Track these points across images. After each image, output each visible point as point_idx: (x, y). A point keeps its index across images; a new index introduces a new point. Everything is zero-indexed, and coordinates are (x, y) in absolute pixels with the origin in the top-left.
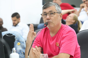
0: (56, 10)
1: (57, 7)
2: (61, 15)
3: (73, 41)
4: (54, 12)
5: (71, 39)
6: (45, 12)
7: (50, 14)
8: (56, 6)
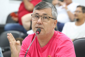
0: (52, 14)
1: (53, 11)
2: (56, 22)
3: (70, 54)
4: (49, 17)
5: (68, 51)
6: (37, 14)
7: (43, 18)
8: (53, 9)
